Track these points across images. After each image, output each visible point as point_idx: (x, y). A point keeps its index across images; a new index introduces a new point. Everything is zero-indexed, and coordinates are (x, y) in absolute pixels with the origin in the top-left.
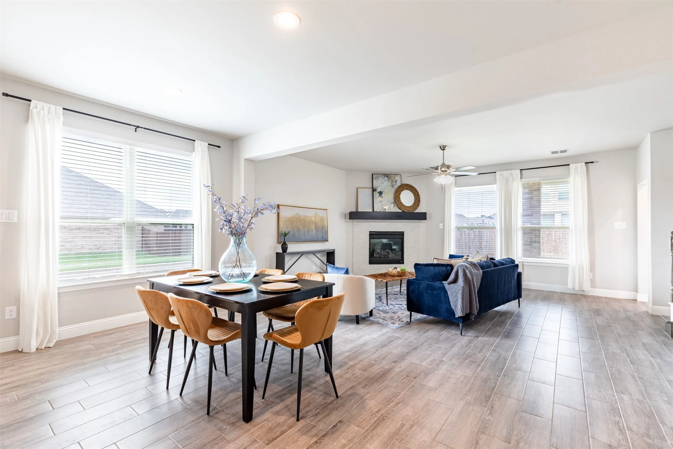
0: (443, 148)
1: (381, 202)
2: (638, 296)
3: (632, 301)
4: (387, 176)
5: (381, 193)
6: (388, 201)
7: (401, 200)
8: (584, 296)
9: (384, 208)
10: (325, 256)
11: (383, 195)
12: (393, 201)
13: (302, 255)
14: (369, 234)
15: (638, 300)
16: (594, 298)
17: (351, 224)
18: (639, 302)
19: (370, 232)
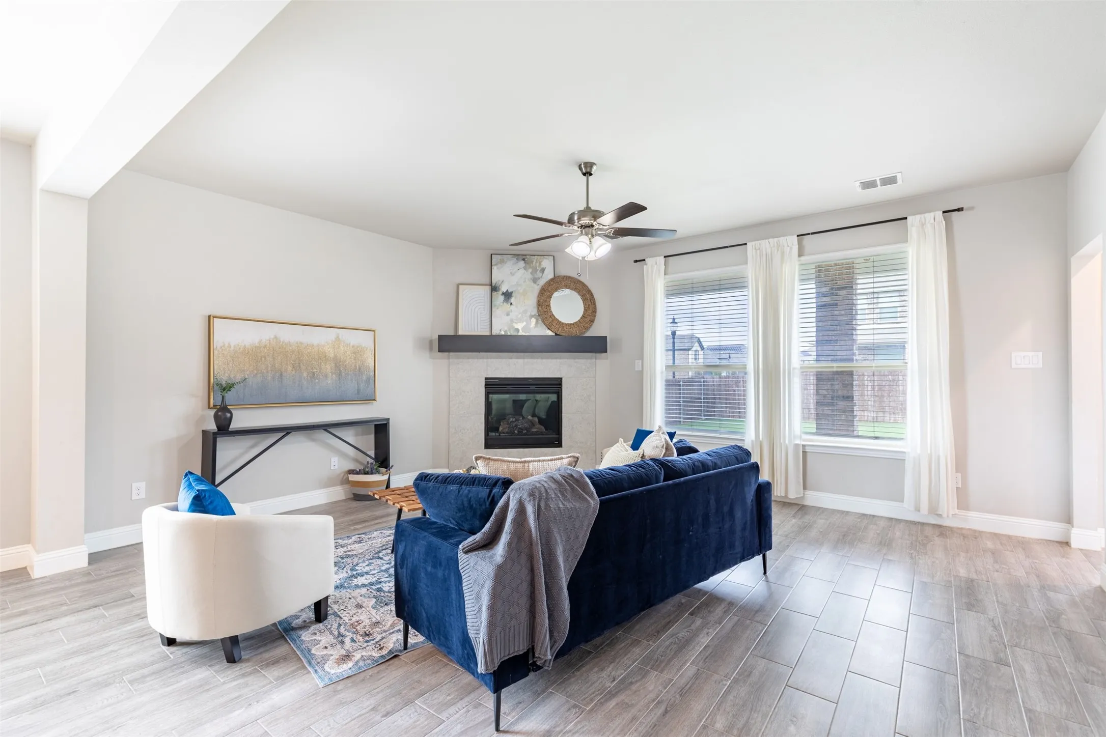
0: (587, 170)
1: (508, 315)
2: (1072, 535)
3: (1057, 544)
4: (524, 260)
5: (508, 295)
6: (525, 312)
7: (552, 310)
8: (942, 531)
9: (514, 327)
10: (370, 434)
11: (513, 300)
12: (535, 312)
13: (288, 433)
14: (484, 383)
15: (1074, 544)
16: (965, 537)
17: (445, 361)
18: (1075, 549)
19: (486, 379)
